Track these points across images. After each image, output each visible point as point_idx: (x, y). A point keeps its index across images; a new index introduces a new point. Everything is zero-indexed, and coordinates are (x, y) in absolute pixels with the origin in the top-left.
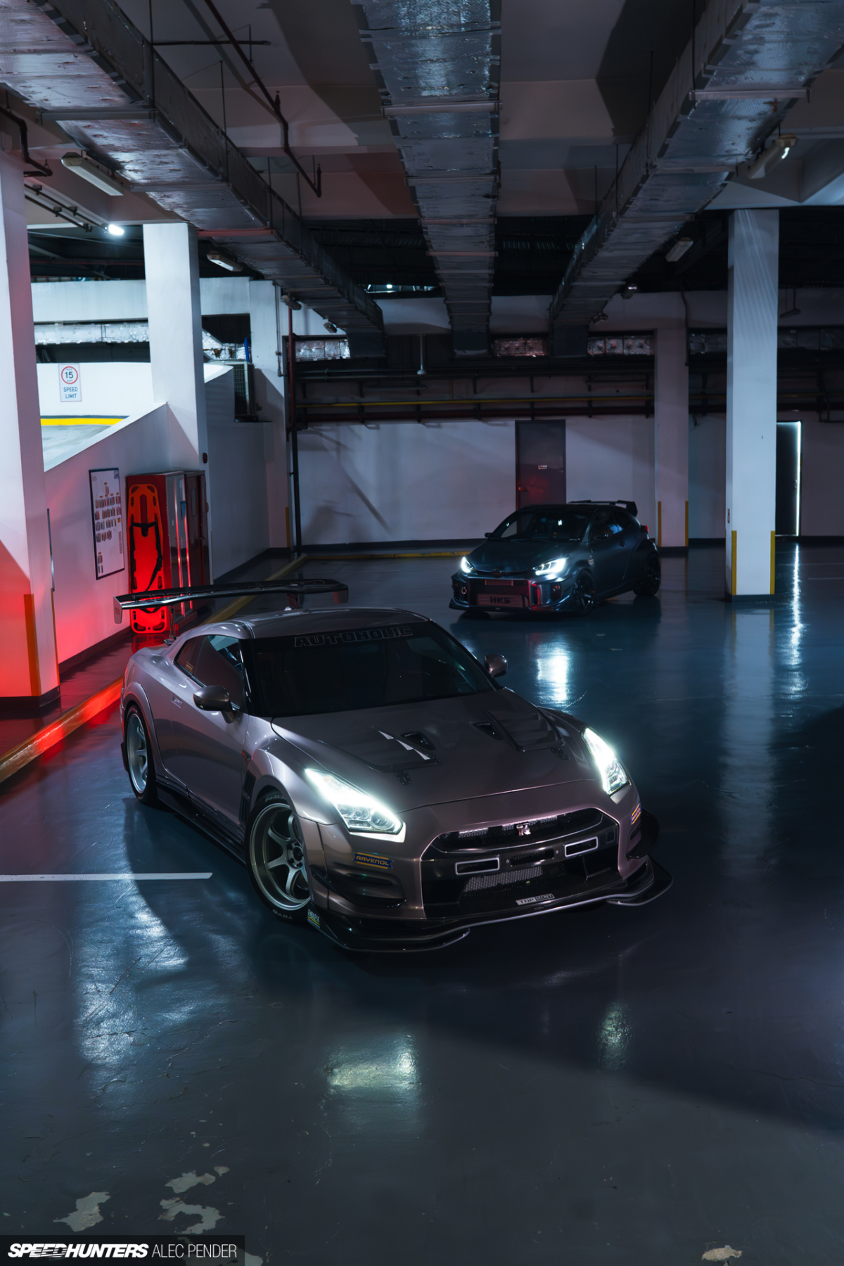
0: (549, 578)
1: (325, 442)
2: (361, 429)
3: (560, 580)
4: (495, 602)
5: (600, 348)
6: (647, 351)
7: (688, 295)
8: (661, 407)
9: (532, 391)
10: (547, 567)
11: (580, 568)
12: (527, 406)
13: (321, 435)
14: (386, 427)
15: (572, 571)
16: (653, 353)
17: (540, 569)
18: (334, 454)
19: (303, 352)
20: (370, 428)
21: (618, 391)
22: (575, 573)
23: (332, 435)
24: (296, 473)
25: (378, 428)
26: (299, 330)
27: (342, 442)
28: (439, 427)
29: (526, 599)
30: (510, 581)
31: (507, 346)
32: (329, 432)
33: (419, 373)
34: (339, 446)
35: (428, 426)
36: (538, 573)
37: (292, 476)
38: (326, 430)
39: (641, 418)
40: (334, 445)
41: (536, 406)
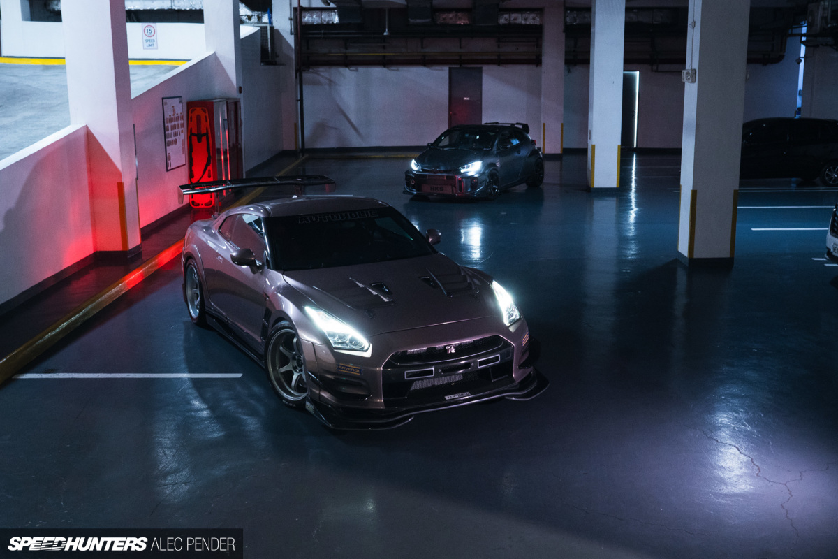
0: (470, 174)
1: (321, 79)
2: (346, 72)
3: (477, 176)
4: (433, 190)
5: (506, 20)
6: (537, 22)
8: (546, 60)
9: (460, 47)
10: (468, 167)
11: (490, 168)
12: (457, 58)
13: (319, 75)
14: (362, 70)
15: (485, 170)
16: (541, 23)
17: (464, 168)
18: (327, 87)
19: (307, 18)
20: (351, 71)
21: (517, 49)
22: (487, 172)
23: (326, 75)
24: (301, 100)
25: (357, 70)
26: (304, 4)
27: (332, 78)
28: (398, 70)
29: (454, 188)
30: (444, 176)
31: (444, 17)
32: (324, 73)
33: (385, 34)
34: (331, 82)
35: (390, 70)
36: (462, 171)
37: (299, 102)
38: (322, 71)
39: (533, 67)
40: (327, 81)
41: (463, 58)
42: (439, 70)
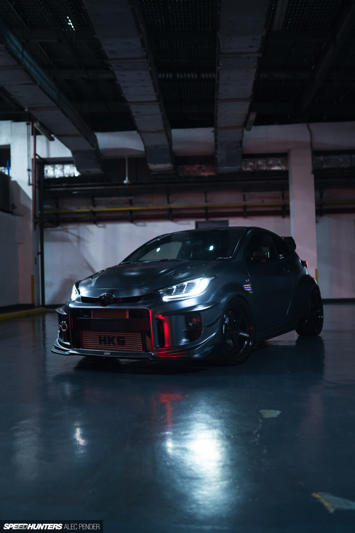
1: (70, 236)
2: (93, 228)
3: (201, 308)
4: (105, 343)
5: (251, 167)
6: (283, 168)
7: (313, 126)
9: (206, 201)
10: (180, 289)
11: (230, 294)
12: (203, 211)
13: (68, 232)
14: (110, 226)
15: (219, 296)
16: (287, 169)
17: (169, 293)
18: (75, 244)
19: (50, 172)
20: (99, 227)
21: (263, 201)
22: (224, 300)
23: (74, 232)
24: (42, 253)
25: (104, 227)
26: (42, 153)
27: (81, 236)
28: (145, 225)
29: (147, 338)
30: (125, 310)
31: (188, 169)
32: (73, 230)
33: (125, 182)
34: (79, 239)
35: (137, 226)
36: (166, 299)
37: (40, 256)
38: (71, 229)
39: (279, 219)
40: (75, 238)
41: (209, 211)
42: (186, 224)
